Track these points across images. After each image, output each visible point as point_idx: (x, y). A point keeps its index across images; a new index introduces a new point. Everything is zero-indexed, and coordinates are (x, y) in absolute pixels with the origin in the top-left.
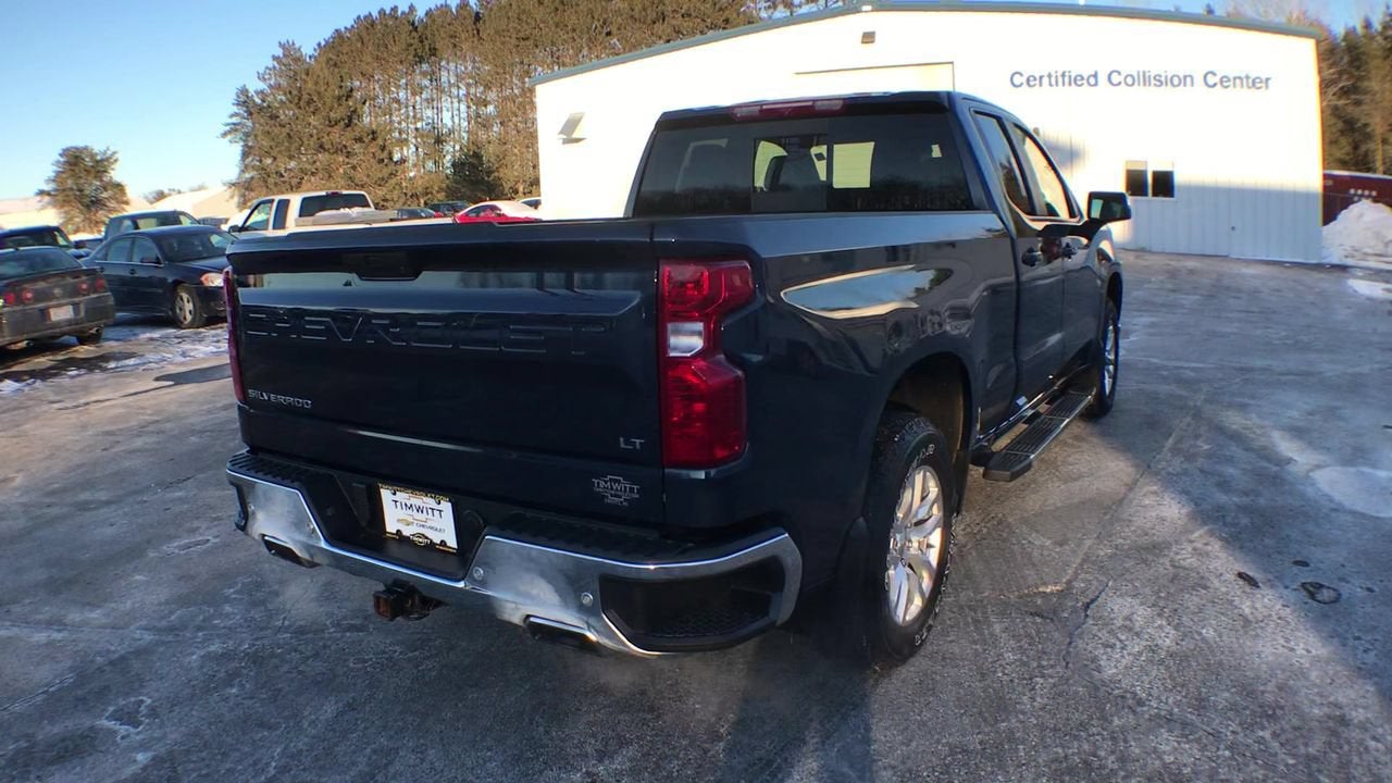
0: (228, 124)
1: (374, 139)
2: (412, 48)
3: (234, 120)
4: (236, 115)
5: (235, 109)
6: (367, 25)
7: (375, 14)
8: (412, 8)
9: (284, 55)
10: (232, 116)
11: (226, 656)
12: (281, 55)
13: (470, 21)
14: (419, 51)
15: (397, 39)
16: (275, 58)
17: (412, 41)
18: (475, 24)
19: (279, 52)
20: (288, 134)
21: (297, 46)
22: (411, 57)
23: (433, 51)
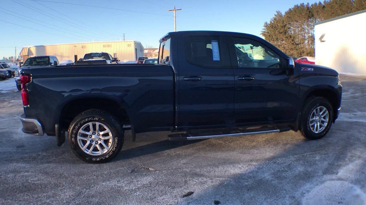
0: (262, 31)
1: (291, 38)
2: (307, 15)
3: (263, 30)
4: (264, 29)
5: (264, 28)
6: (297, 7)
7: (299, 5)
8: (308, 4)
9: (278, 14)
10: (263, 29)
12: (277, 14)
13: (321, 8)
14: (309, 15)
15: (304, 11)
16: (275, 15)
17: (307, 12)
18: (323, 9)
19: (276, 14)
20: (269, 35)
21: (281, 12)
22: (307, 17)
23: (313, 16)
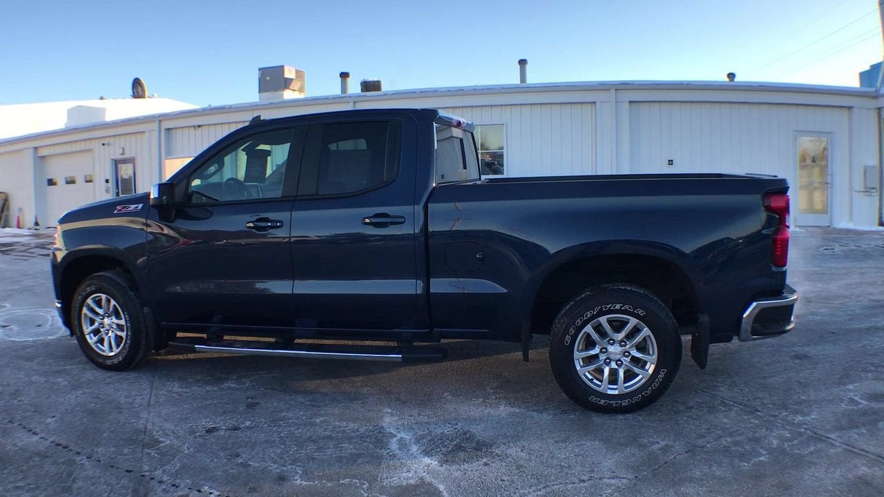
11: (796, 412)
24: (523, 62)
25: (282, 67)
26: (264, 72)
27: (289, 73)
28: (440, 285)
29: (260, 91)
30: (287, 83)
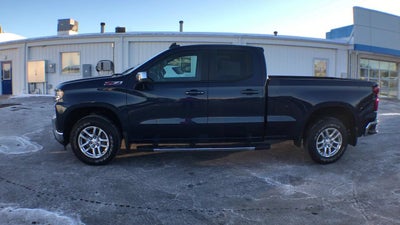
24: (181, 22)
25: (69, 20)
26: (60, 21)
27: (72, 23)
28: (270, 119)
29: (58, 30)
30: (71, 27)
